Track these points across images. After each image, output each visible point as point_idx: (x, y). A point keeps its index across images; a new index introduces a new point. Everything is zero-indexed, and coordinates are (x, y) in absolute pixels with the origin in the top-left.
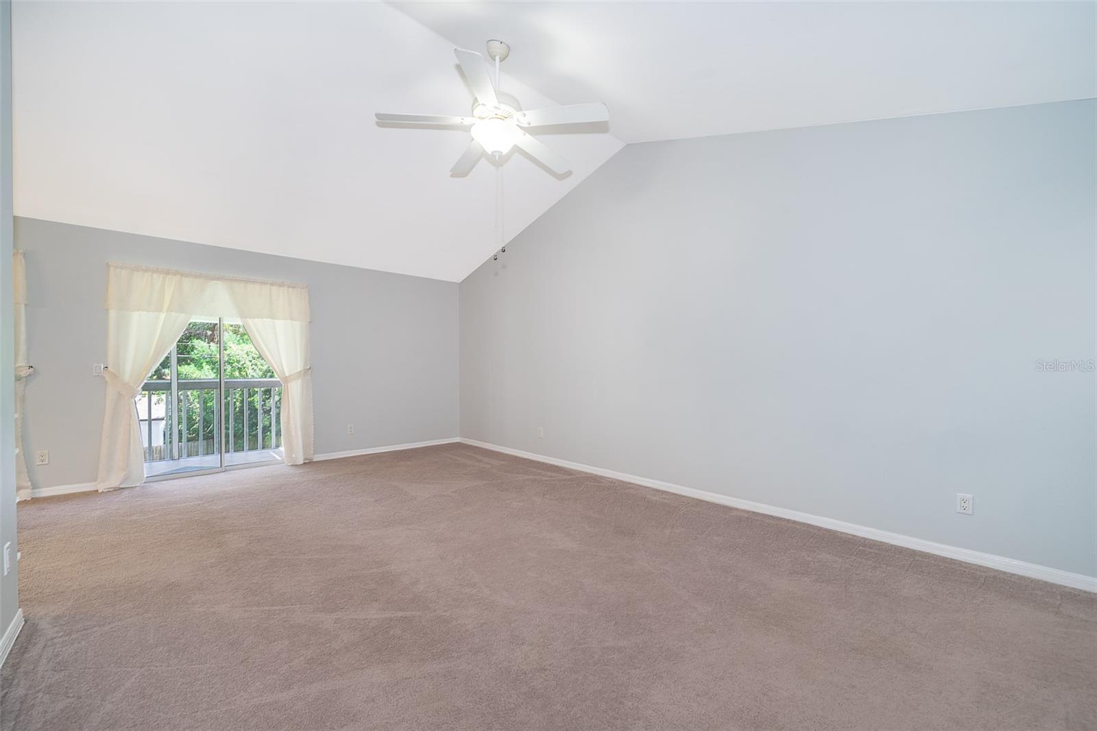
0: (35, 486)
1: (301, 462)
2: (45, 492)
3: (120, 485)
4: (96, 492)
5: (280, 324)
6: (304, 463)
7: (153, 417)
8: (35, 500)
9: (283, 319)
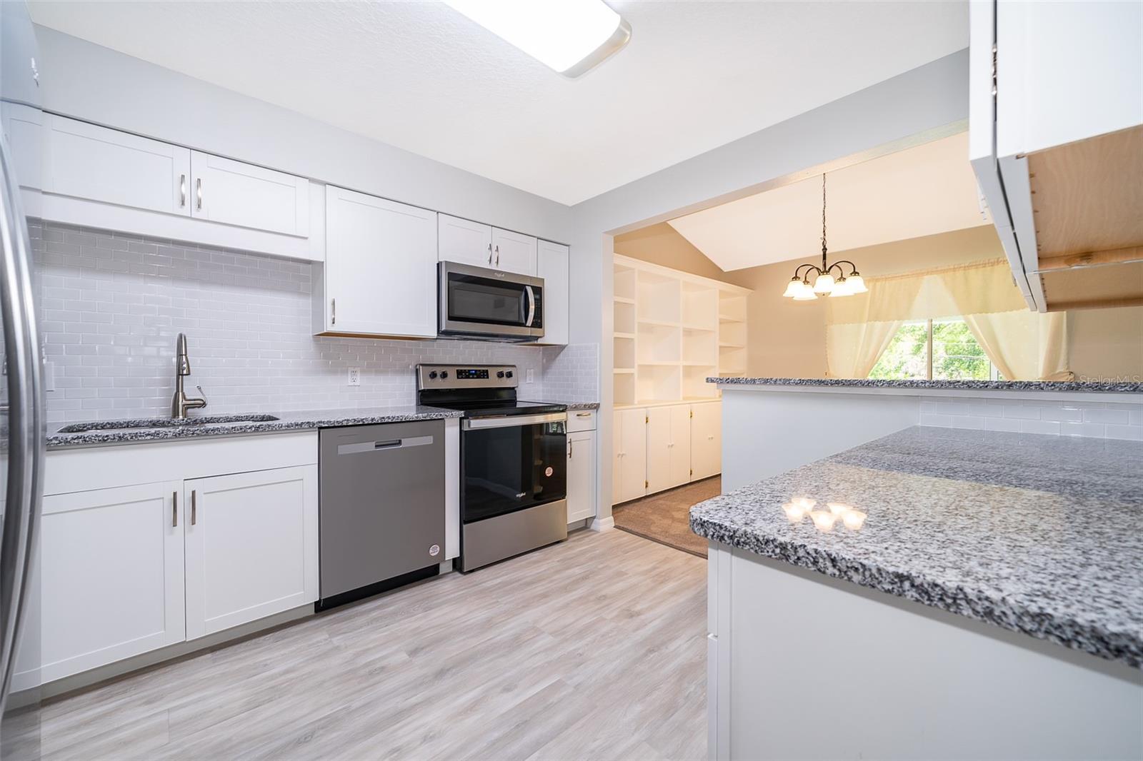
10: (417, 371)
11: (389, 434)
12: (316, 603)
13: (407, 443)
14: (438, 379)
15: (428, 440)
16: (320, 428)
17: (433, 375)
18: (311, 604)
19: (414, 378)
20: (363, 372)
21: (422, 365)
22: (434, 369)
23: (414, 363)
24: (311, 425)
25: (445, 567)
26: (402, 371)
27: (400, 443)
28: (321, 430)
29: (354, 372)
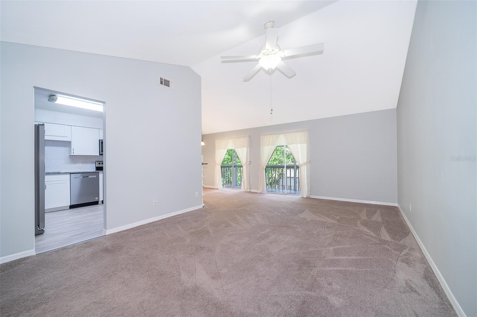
0: (250, 189)
1: (305, 197)
2: (252, 191)
3: (261, 192)
4: (257, 193)
5: (299, 145)
6: (307, 198)
7: (291, 177)
8: (250, 192)
9: (300, 143)
10: (96, 163)
11: (86, 175)
12: (70, 206)
13: (89, 177)
14: (101, 164)
15: (95, 176)
16: (70, 174)
17: (99, 164)
18: (68, 206)
19: (95, 164)
20: (81, 163)
21: (97, 161)
22: (100, 162)
23: (95, 161)
24: (68, 173)
25: (100, 203)
26: (92, 163)
27: (88, 177)
28: (71, 174)
29: (79, 163)
